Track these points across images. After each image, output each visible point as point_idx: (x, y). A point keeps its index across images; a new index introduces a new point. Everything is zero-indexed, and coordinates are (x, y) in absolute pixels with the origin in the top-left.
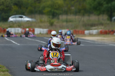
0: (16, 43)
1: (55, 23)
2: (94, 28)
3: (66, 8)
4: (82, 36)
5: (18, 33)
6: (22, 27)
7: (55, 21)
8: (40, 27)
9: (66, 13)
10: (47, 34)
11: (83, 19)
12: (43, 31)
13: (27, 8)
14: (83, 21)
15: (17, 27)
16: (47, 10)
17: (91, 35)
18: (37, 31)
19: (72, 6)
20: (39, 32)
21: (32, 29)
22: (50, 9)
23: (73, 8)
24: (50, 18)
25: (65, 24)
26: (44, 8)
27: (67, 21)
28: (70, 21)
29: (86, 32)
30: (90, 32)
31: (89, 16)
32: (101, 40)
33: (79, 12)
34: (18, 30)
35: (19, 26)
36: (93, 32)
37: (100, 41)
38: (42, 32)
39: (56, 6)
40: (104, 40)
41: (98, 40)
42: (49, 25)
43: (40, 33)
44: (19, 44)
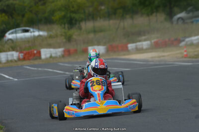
0: (11, 78)
1: (74, 37)
2: (143, 38)
3: (91, 9)
4: (124, 55)
5: (11, 61)
6: (18, 49)
7: (74, 32)
8: (49, 46)
9: (92, 17)
10: (63, 56)
11: (122, 24)
12: (56, 53)
13: (23, 16)
14: (124, 28)
15: (9, 51)
16: (58, 15)
17: (139, 50)
18: (45, 53)
19: (102, 4)
20: (48, 56)
21: (35, 52)
22: (63, 13)
23: (103, 8)
24: (64, 28)
25: (91, 36)
26: (53, 12)
27: (95, 31)
28: (101, 31)
29: (131, 46)
30: (136, 46)
31: (132, 18)
32: (159, 57)
33: (115, 13)
34: (13, 55)
35: (13, 49)
36: (142, 45)
37: (157, 59)
38: (53, 55)
39: (73, 7)
40: (163, 56)
41: (152, 57)
42: (64, 40)
43: (51, 57)
44: (16, 80)
